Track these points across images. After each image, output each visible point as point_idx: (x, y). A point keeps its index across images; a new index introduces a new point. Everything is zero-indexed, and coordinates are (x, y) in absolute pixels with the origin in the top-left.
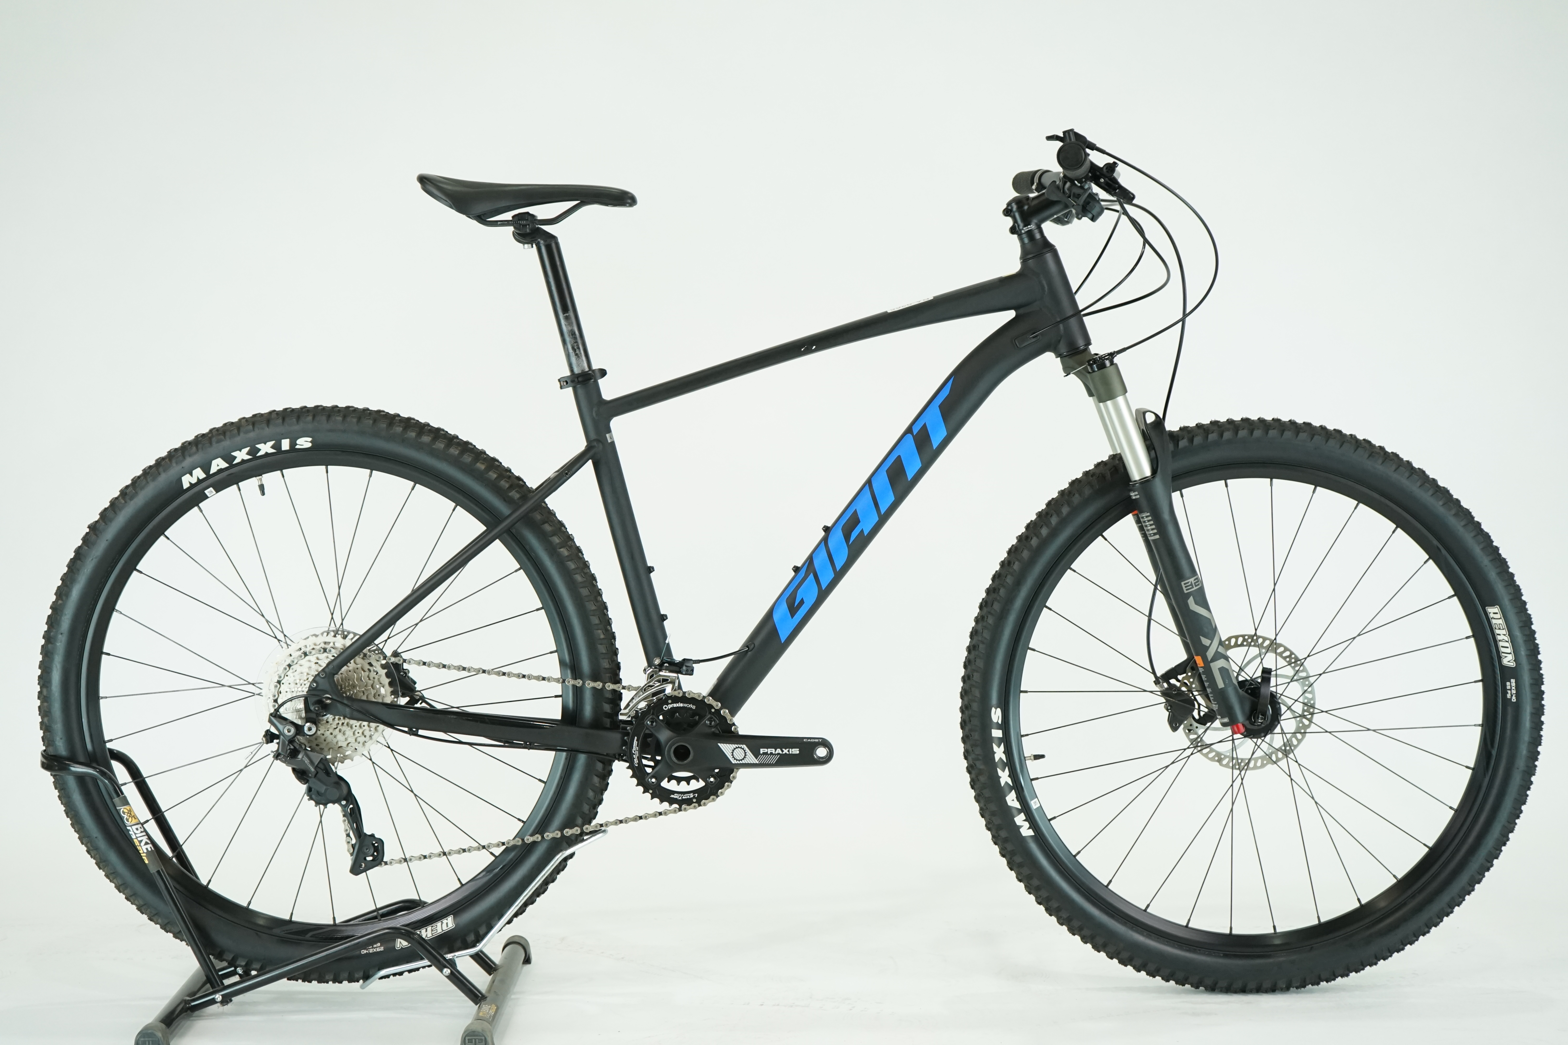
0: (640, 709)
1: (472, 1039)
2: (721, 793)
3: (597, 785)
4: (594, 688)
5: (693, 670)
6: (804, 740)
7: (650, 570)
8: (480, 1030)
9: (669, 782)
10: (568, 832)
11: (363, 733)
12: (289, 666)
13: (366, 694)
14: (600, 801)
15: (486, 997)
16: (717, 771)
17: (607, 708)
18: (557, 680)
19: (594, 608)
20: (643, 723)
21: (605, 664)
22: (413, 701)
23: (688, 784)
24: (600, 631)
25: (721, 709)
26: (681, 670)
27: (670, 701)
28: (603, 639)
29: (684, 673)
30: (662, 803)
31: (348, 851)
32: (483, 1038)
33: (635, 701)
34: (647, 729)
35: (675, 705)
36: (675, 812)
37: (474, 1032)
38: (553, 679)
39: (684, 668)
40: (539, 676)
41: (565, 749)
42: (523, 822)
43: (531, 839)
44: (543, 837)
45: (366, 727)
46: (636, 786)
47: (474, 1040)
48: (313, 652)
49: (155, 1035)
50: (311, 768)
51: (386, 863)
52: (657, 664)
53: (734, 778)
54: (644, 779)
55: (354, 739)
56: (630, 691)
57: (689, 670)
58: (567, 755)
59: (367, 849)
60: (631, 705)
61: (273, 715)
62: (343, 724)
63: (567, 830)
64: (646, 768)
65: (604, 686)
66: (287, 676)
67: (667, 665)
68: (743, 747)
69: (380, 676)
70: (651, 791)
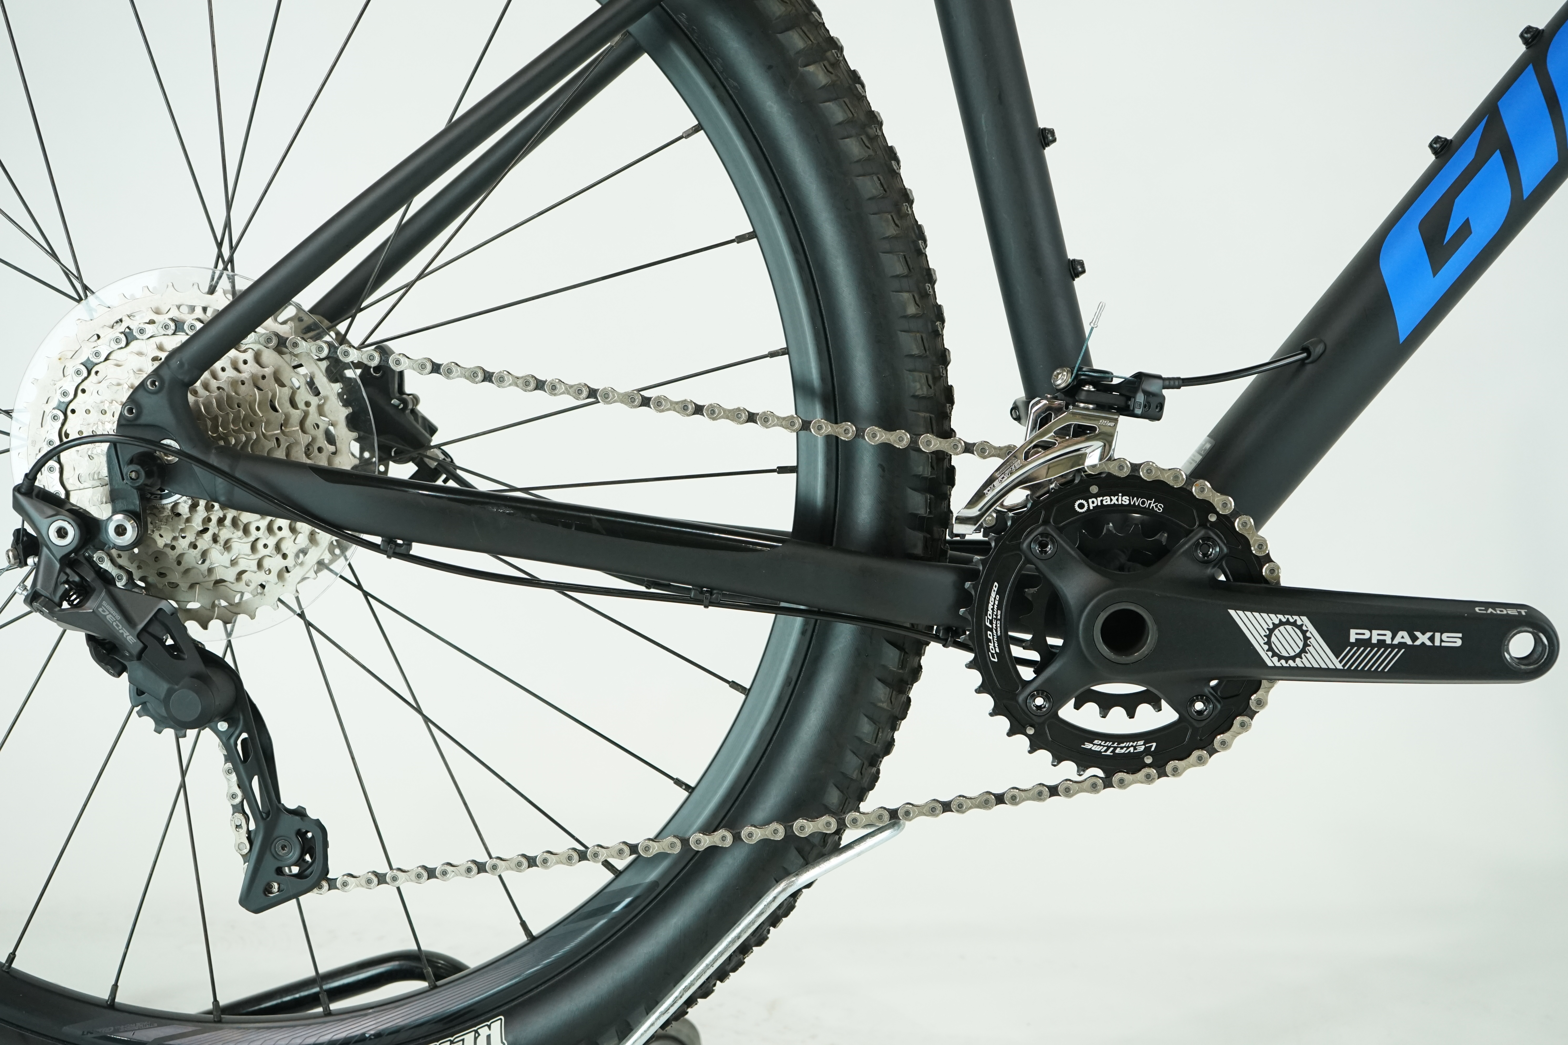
0: (1011, 509)
2: (1223, 743)
3: (884, 705)
4: (886, 449)
5: (1161, 406)
6: (1477, 609)
7: (1046, 137)
9: (1077, 706)
10: (805, 827)
11: (278, 547)
12: (89, 367)
13: (284, 445)
14: (888, 747)
16: (1213, 683)
17: (917, 503)
18: (787, 422)
19: (891, 231)
20: (1018, 547)
21: (917, 385)
22: (426, 473)
23: (1131, 715)
24: (906, 295)
25: (1236, 514)
26: (1131, 403)
27: (1094, 489)
28: (914, 316)
29: (1138, 411)
30: (1059, 763)
31: (239, 848)
33: (998, 486)
34: (1028, 561)
35: (1107, 501)
36: (1094, 788)
38: (778, 418)
39: (1140, 398)
40: (739, 409)
41: (802, 607)
42: (687, 787)
43: (707, 841)
44: (737, 838)
45: (286, 532)
46: (991, 715)
48: (150, 330)
50: (126, 634)
51: (332, 884)
52: (1063, 386)
53: (1261, 703)
54: (1014, 697)
55: (256, 562)
56: (984, 458)
57: (1153, 406)
58: (806, 624)
59: (283, 848)
60: (990, 495)
61: (23, 490)
62: (221, 521)
63: (800, 822)
64: (1021, 669)
65: (914, 442)
66: (83, 391)
67: (1092, 388)
68: (1299, 623)
69: (326, 398)
70: (1030, 731)
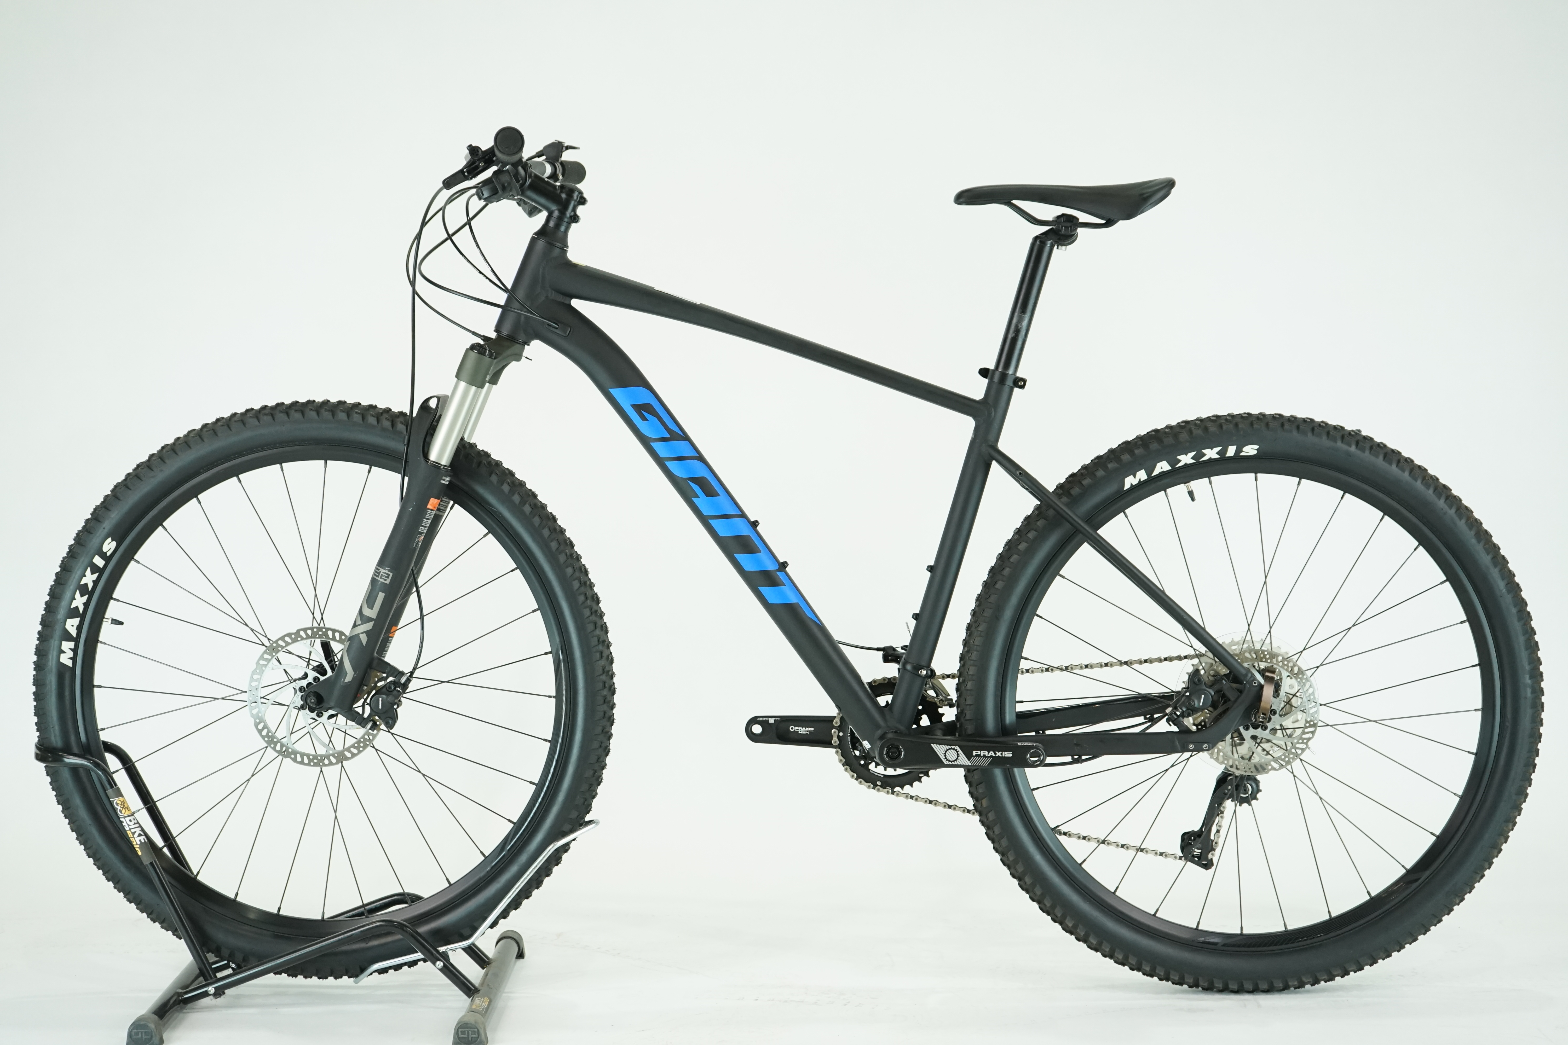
1: (465, 1031)
8: (473, 1023)
15: (479, 990)
32: (476, 1030)
37: (467, 1024)
47: (466, 1032)
49: (148, 1026)
